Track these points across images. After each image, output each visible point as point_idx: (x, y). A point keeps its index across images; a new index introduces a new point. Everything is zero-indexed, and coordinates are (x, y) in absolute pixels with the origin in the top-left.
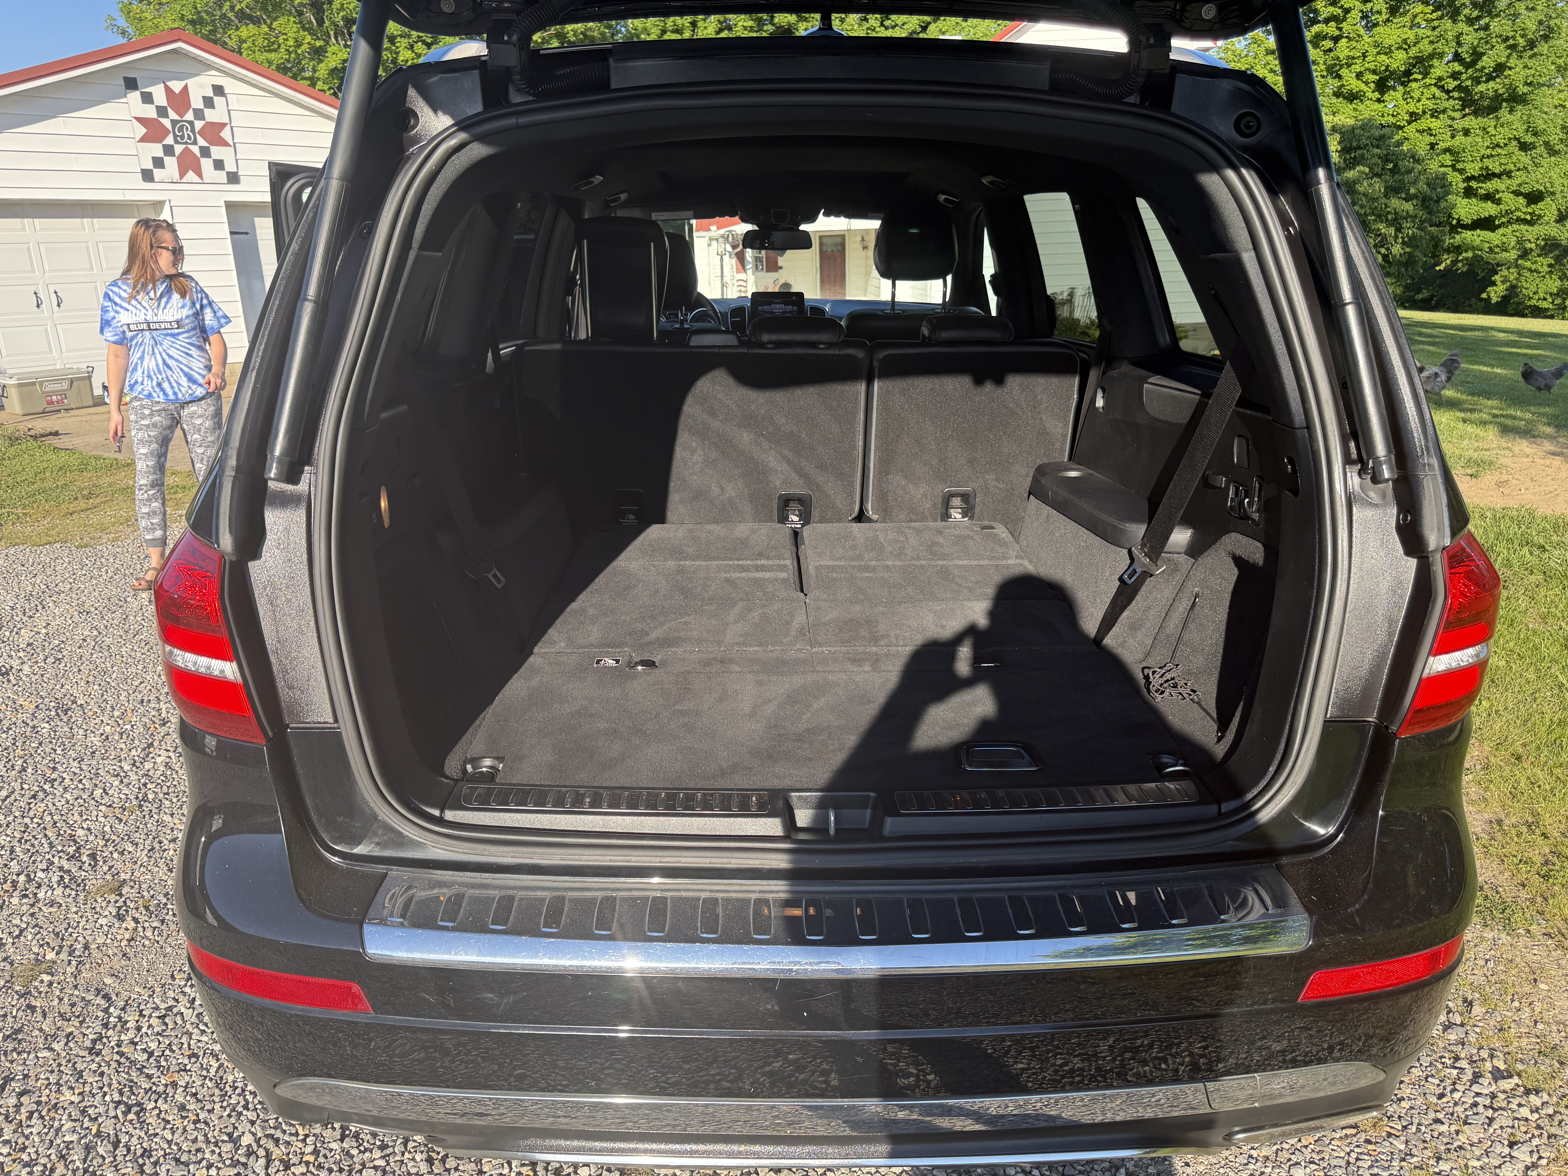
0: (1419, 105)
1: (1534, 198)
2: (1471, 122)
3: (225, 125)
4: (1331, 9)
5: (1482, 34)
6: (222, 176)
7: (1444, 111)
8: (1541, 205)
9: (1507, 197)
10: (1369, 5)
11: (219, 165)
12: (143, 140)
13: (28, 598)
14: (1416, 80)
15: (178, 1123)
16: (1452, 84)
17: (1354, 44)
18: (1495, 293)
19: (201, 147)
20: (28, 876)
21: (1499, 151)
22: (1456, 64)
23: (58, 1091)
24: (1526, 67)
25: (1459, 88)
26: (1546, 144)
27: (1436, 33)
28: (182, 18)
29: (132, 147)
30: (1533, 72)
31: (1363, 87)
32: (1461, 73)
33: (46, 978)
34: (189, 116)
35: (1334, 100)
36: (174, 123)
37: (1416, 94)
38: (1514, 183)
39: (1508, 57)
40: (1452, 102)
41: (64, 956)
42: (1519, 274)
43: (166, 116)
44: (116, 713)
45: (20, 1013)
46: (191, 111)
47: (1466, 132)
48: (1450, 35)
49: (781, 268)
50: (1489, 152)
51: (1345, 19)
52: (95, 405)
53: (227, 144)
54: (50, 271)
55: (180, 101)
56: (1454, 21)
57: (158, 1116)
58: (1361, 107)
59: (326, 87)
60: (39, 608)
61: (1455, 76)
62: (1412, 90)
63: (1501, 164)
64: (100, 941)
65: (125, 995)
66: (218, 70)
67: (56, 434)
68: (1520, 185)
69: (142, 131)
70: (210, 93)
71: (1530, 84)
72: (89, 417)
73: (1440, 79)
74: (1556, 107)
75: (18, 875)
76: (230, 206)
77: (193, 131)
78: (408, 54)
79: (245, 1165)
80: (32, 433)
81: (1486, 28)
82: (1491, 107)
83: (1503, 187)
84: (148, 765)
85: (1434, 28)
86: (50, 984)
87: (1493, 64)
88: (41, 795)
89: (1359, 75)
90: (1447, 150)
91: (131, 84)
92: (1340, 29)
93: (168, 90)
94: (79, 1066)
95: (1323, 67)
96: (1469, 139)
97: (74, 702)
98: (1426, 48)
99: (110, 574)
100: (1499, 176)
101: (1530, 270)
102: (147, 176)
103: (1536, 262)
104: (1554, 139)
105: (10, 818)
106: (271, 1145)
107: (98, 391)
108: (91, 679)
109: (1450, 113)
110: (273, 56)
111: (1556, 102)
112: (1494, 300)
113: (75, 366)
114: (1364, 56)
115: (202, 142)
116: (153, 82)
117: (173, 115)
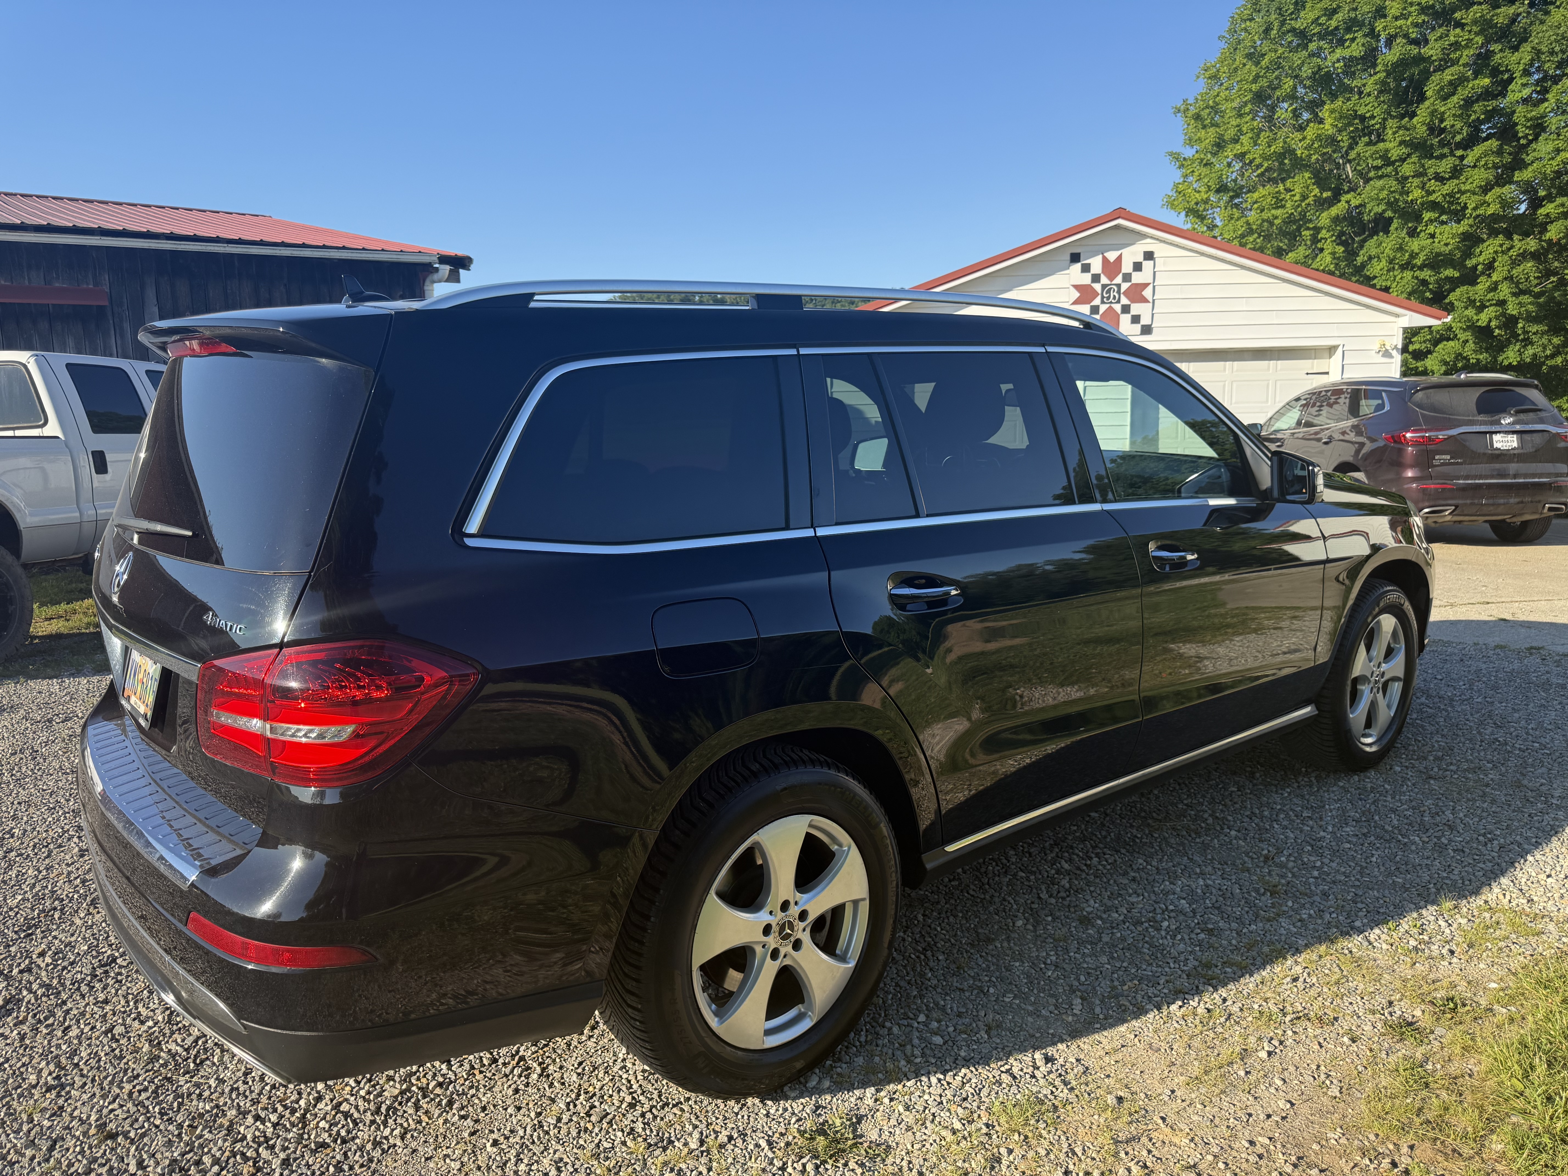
6: (1137, 328)
11: (1136, 319)
12: (1076, 302)
19: (1123, 306)
34: (1118, 279)
36: (1104, 286)
43: (1098, 281)
46: (1120, 276)
53: (1148, 302)
55: (1112, 268)
66: (1151, 238)
69: (1076, 295)
70: (1140, 258)
77: (1119, 292)
78: (1420, 193)
91: (1075, 258)
93: (1105, 260)
115: (1125, 301)
116: (1094, 254)
117: (1104, 280)
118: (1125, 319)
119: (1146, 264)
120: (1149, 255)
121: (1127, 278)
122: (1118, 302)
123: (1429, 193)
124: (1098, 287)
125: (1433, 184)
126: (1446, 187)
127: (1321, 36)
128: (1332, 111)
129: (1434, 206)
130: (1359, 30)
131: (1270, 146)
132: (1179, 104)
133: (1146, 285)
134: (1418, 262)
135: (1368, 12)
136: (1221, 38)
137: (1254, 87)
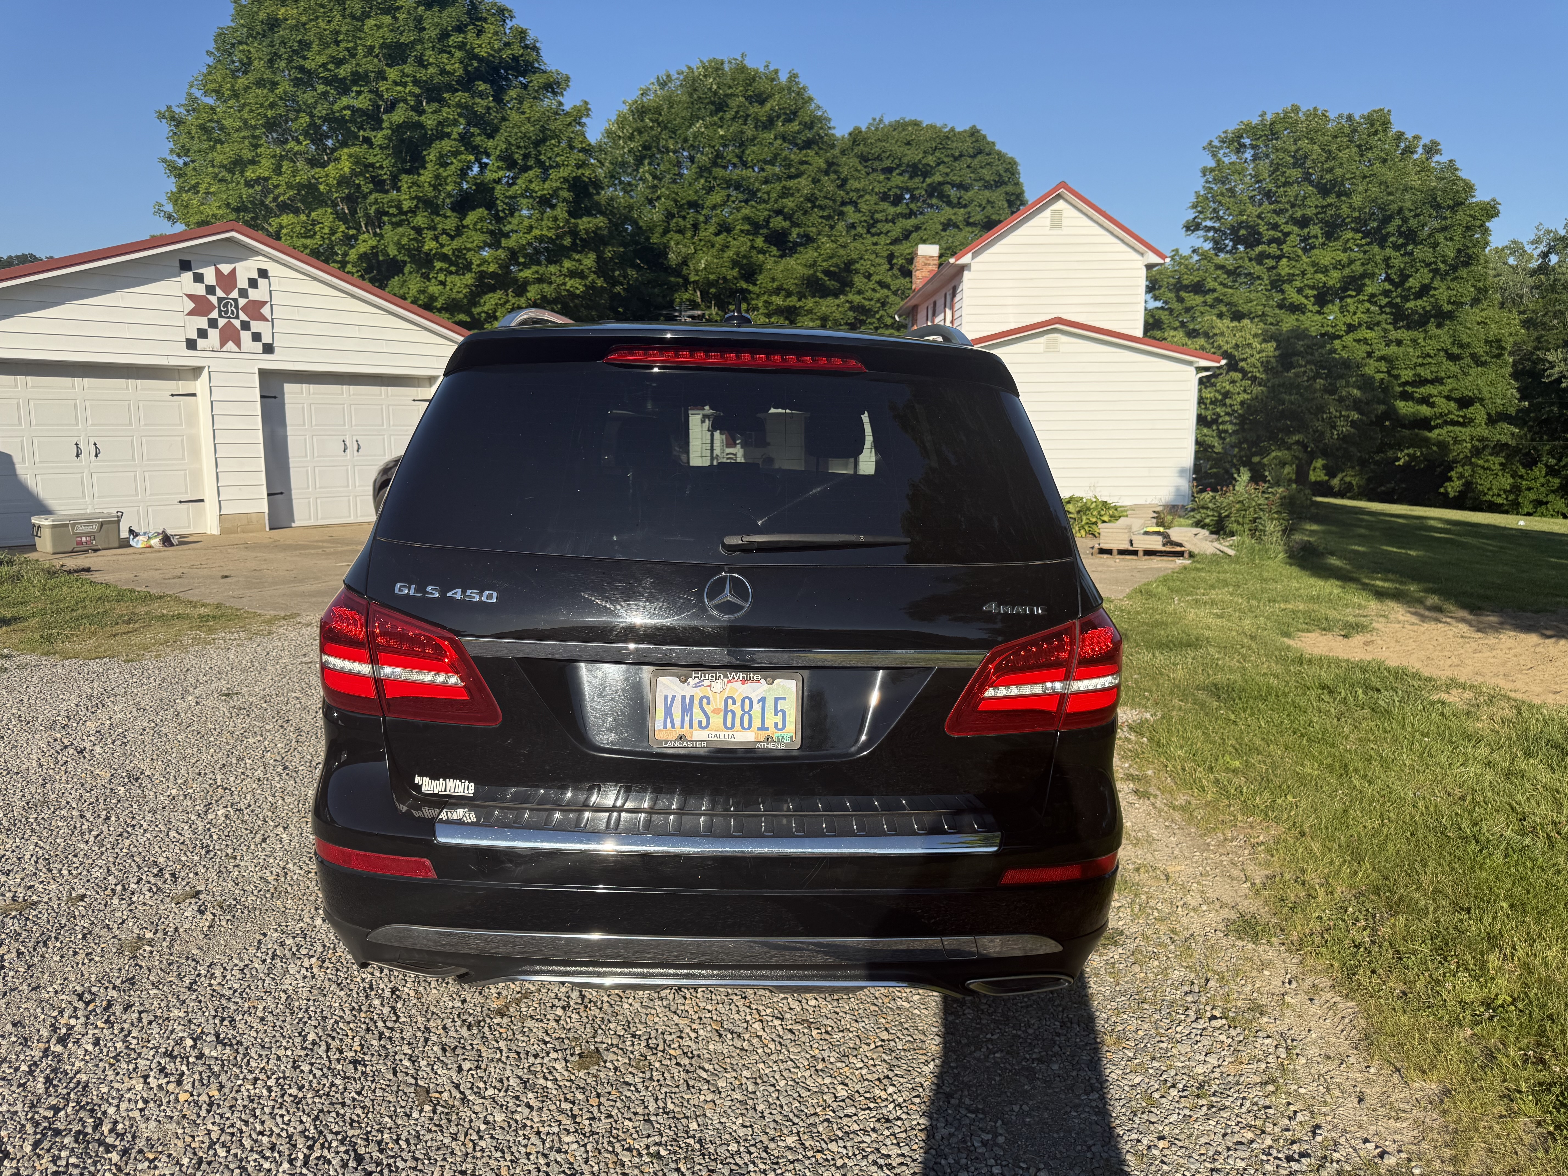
0: (1355, 318)
1: (1465, 402)
2: (1404, 335)
3: (265, 303)
4: (1272, 233)
5: (1406, 259)
6: (259, 346)
7: (1378, 324)
8: (1471, 409)
9: (1440, 401)
10: (1306, 230)
11: (257, 337)
12: (191, 313)
13: (90, 698)
14: (1351, 296)
15: (260, 1027)
16: (1384, 301)
17: (1294, 263)
18: (1453, 488)
19: (242, 322)
20: (123, 886)
21: (1430, 360)
22: (1386, 284)
23: (169, 1010)
24: (1449, 288)
25: (1389, 304)
26: (1473, 356)
27: (1366, 257)
28: (228, 205)
29: (180, 319)
30: (1455, 292)
31: (1304, 300)
32: (1390, 291)
33: (148, 948)
34: (235, 294)
35: (1277, 311)
36: (220, 300)
37: (1352, 308)
38: (1445, 389)
39: (1432, 279)
40: (1384, 316)
41: (160, 935)
42: (1473, 471)
43: (214, 293)
44: (179, 781)
45: (131, 969)
46: (236, 290)
47: (1399, 343)
48: (1378, 258)
49: (769, 444)
50: (1420, 360)
51: (1285, 242)
52: (120, 547)
53: (267, 320)
54: (92, 425)
55: (228, 281)
56: (1382, 247)
57: (246, 1023)
58: (1302, 318)
59: (354, 270)
60: (100, 706)
61: (1386, 293)
62: (1348, 305)
63: (1432, 372)
64: (187, 926)
65: (209, 960)
66: (264, 256)
67: (88, 570)
68: (1451, 391)
69: (191, 305)
70: (255, 275)
71: (1454, 303)
72: (115, 558)
73: (1373, 296)
74: (1479, 324)
75: (116, 885)
76: (263, 373)
77: (236, 307)
78: (433, 244)
79: (312, 1050)
80: (65, 568)
81: (1412, 254)
82: (1419, 322)
83: (1435, 392)
84: (210, 817)
85: (1365, 252)
86: (151, 952)
87: (1418, 285)
88: (125, 835)
89: (1300, 291)
90: (1382, 358)
91: (186, 266)
92: (1282, 250)
93: (218, 272)
94: (182, 997)
95: (1267, 282)
96: (1401, 349)
97: (142, 773)
98: (1357, 268)
99: (158, 682)
100: (1432, 382)
101: (1483, 467)
102: (191, 344)
103: (1488, 461)
104: (1480, 351)
105: (104, 849)
106: (329, 1040)
107: (124, 534)
108: (155, 757)
109: (1384, 325)
110: (308, 242)
111: (1479, 320)
112: (1452, 495)
113: (105, 511)
114: (1303, 273)
115: (243, 317)
116: (206, 265)
117: (220, 293)
118: (246, 336)
119: (261, 282)
120: (263, 273)
121: (243, 293)
122: (237, 317)
123: (442, 246)
124: (213, 299)
125: (444, 239)
126: (455, 242)
127: (327, 82)
128: (350, 156)
129: (444, 258)
130: (366, 85)
132: (163, 109)
134: (438, 305)
135: (372, 71)
136: (209, 53)
137: (270, 113)
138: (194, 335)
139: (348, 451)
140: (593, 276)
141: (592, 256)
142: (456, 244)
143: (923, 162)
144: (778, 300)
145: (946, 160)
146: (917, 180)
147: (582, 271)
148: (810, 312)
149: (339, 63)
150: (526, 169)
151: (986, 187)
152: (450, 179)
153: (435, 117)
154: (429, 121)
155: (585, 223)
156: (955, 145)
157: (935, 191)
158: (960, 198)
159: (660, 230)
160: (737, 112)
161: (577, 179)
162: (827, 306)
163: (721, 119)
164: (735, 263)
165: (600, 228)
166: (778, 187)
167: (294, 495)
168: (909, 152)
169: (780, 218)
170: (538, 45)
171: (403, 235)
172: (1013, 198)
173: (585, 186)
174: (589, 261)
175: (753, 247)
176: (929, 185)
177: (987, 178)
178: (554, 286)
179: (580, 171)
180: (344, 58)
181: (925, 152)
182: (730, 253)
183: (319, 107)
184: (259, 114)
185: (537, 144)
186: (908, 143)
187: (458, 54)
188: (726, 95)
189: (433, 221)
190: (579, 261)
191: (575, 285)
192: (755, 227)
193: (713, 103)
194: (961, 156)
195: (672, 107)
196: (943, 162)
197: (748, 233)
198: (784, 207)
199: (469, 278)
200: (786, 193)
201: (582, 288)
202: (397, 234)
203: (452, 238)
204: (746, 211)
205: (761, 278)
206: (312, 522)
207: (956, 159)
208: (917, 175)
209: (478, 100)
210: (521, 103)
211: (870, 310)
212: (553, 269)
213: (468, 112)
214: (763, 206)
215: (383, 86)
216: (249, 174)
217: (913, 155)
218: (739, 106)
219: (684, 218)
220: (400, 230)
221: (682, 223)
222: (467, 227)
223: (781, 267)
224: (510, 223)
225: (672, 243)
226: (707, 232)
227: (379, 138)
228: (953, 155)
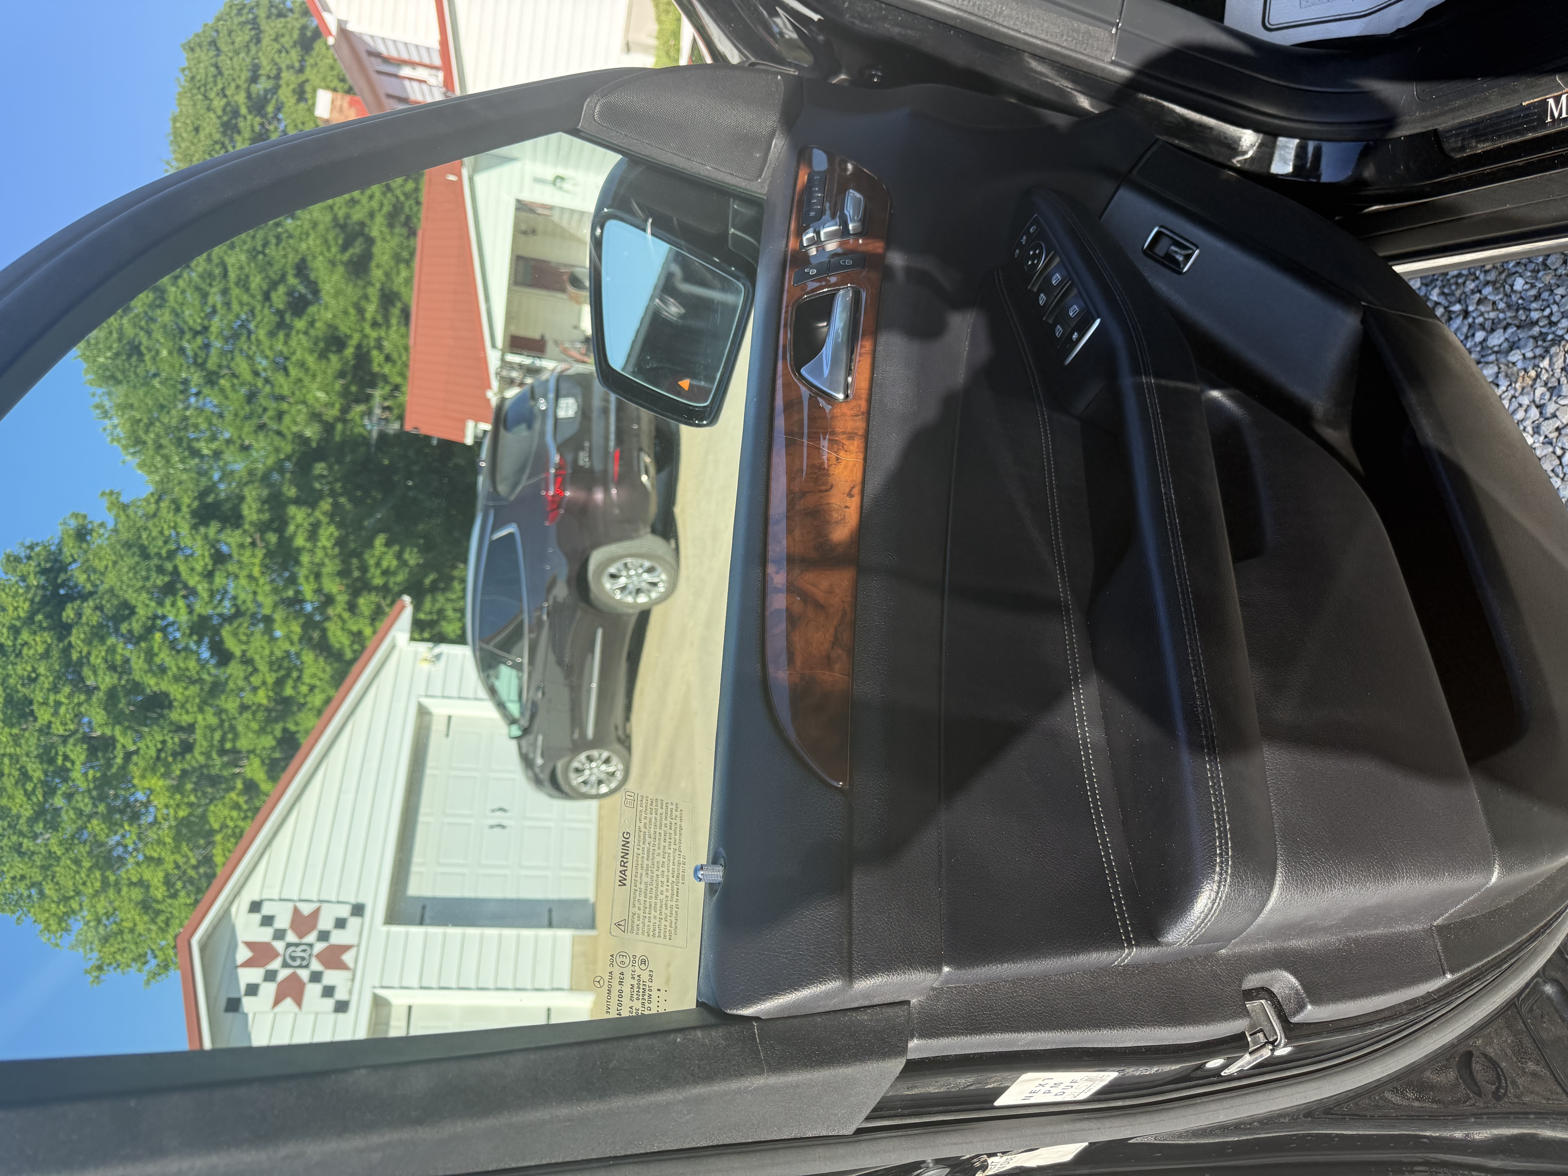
3: (295, 908)
6: (354, 923)
11: (341, 923)
12: (299, 1002)
19: (317, 940)
34: (280, 946)
36: (285, 965)
43: (275, 972)
46: (274, 943)
53: (319, 908)
55: (261, 955)
69: (288, 1003)
70: (257, 918)
76: (391, 919)
77: (297, 945)
91: (234, 1005)
93: (247, 964)
102: (341, 1007)
115: (311, 938)
116: (235, 979)
117: (275, 965)
118: (338, 938)
119: (266, 910)
120: (255, 907)
121: (279, 935)
122: (311, 945)
123: (264, 683)
124: (283, 974)
125: (256, 680)
127: (50, 793)
129: (280, 683)
130: (56, 748)
131: (164, 844)
133: (296, 911)
135: (39, 740)
138: (330, 1003)
139: (504, 823)
140: (318, 514)
141: (292, 510)
142: (263, 667)
143: (220, 113)
144: (371, 309)
145: (220, 86)
146: (241, 124)
147: (311, 524)
148: (387, 275)
149: (25, 776)
150: (176, 572)
151: (258, 41)
152: (182, 665)
153: (100, 672)
154: (107, 681)
155: (251, 512)
156: (202, 71)
157: (258, 106)
158: (269, 77)
159: (277, 441)
160: (142, 328)
161: (194, 513)
162: (383, 253)
163: (149, 350)
164: (323, 355)
165: (259, 495)
166: (235, 292)
167: (552, 895)
168: (207, 131)
169: (274, 296)
170: (28, 543)
171: (247, 727)
172: (274, 11)
173: (204, 506)
174: (298, 515)
175: (306, 333)
176: (250, 112)
177: (247, 38)
178: (327, 561)
179: (185, 509)
180: (20, 769)
181: (209, 109)
182: (310, 360)
183: (81, 805)
184: (88, 876)
185: (145, 554)
186: (197, 130)
187: (25, 636)
188: (120, 340)
189: (232, 691)
190: (298, 526)
191: (328, 534)
192: (282, 325)
193: (129, 356)
194: (216, 66)
195: (131, 406)
196: (223, 89)
197: (288, 336)
198: (261, 288)
199: (308, 657)
200: (244, 283)
201: (332, 529)
202: (246, 734)
203: (256, 670)
204: (262, 333)
205: (344, 328)
206: (591, 875)
207: (220, 73)
208: (236, 124)
209: (84, 619)
210: (95, 571)
211: (394, 206)
212: (305, 559)
213: (98, 634)
214: (257, 312)
215: (58, 729)
216: (159, 892)
217: (211, 125)
218: (135, 325)
219: (265, 410)
220: (240, 728)
221: (270, 413)
222: (244, 652)
223: (332, 302)
224: (244, 602)
225: (295, 429)
226: (284, 385)
227: (125, 740)
228: (215, 76)
